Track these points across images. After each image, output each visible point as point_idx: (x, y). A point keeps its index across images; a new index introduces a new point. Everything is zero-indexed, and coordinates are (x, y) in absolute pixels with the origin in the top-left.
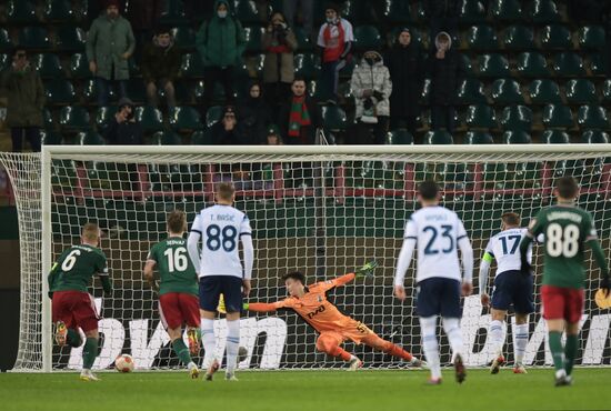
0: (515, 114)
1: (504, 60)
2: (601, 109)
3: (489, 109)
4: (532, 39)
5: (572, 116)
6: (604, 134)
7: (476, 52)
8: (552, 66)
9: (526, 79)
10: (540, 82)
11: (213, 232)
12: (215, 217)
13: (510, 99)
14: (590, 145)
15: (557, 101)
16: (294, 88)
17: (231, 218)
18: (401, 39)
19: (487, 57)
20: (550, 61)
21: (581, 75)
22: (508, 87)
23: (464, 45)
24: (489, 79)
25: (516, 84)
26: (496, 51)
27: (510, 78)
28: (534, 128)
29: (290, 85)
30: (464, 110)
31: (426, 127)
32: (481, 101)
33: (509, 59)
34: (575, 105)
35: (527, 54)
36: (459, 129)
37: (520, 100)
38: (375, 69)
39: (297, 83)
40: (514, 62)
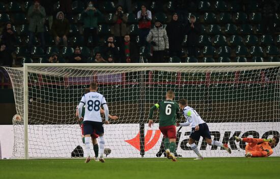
0: (224, 50)
1: (219, 27)
2: (260, 48)
3: (213, 48)
4: (231, 18)
5: (248, 50)
6: (262, 58)
7: (207, 23)
8: (239, 29)
9: (229, 35)
10: (234, 36)
11: (90, 103)
12: (91, 97)
13: (222, 43)
14: (255, 63)
15: (241, 44)
16: (125, 39)
17: (98, 97)
18: (174, 18)
19: (212, 26)
20: (239, 27)
21: (252, 33)
22: (221, 39)
23: (202, 21)
24: (213, 35)
25: (224, 37)
26: (216, 23)
27: (222, 34)
28: (232, 56)
29: (124, 37)
30: (202, 48)
31: (186, 55)
32: (209, 45)
33: (221, 26)
34: (249, 46)
35: (229, 25)
36: (200, 56)
37: (226, 44)
38: (160, 30)
39: (126, 36)
40: (223, 28)
